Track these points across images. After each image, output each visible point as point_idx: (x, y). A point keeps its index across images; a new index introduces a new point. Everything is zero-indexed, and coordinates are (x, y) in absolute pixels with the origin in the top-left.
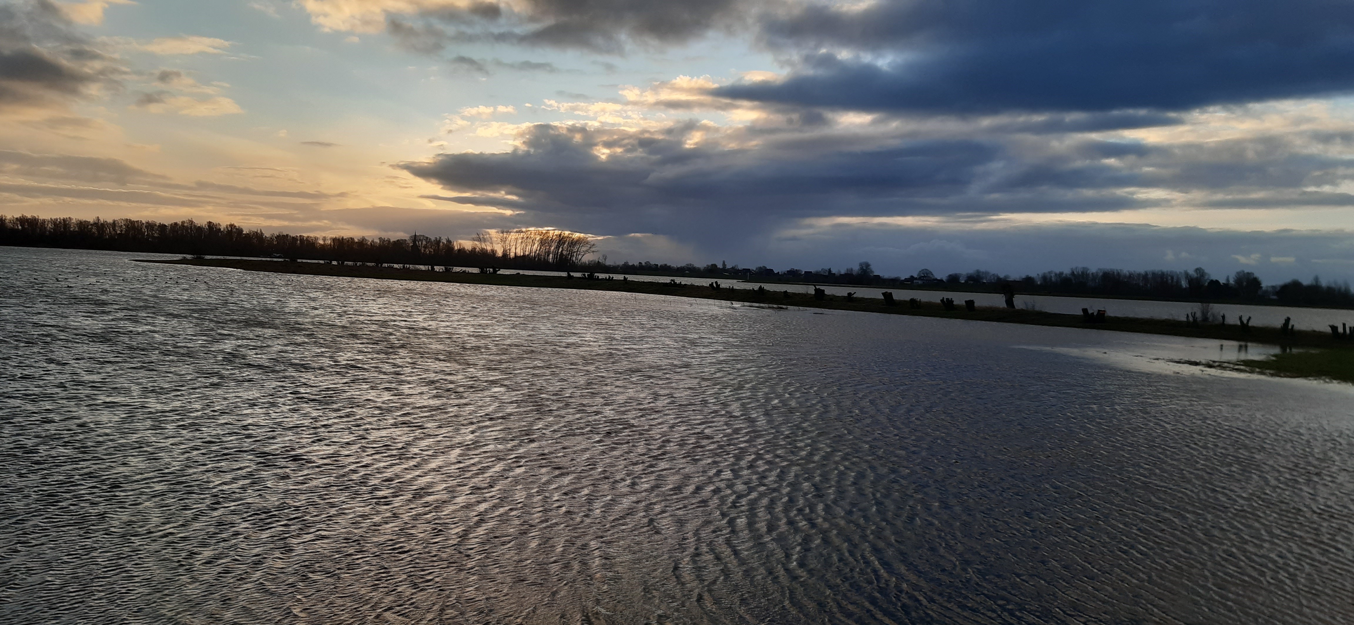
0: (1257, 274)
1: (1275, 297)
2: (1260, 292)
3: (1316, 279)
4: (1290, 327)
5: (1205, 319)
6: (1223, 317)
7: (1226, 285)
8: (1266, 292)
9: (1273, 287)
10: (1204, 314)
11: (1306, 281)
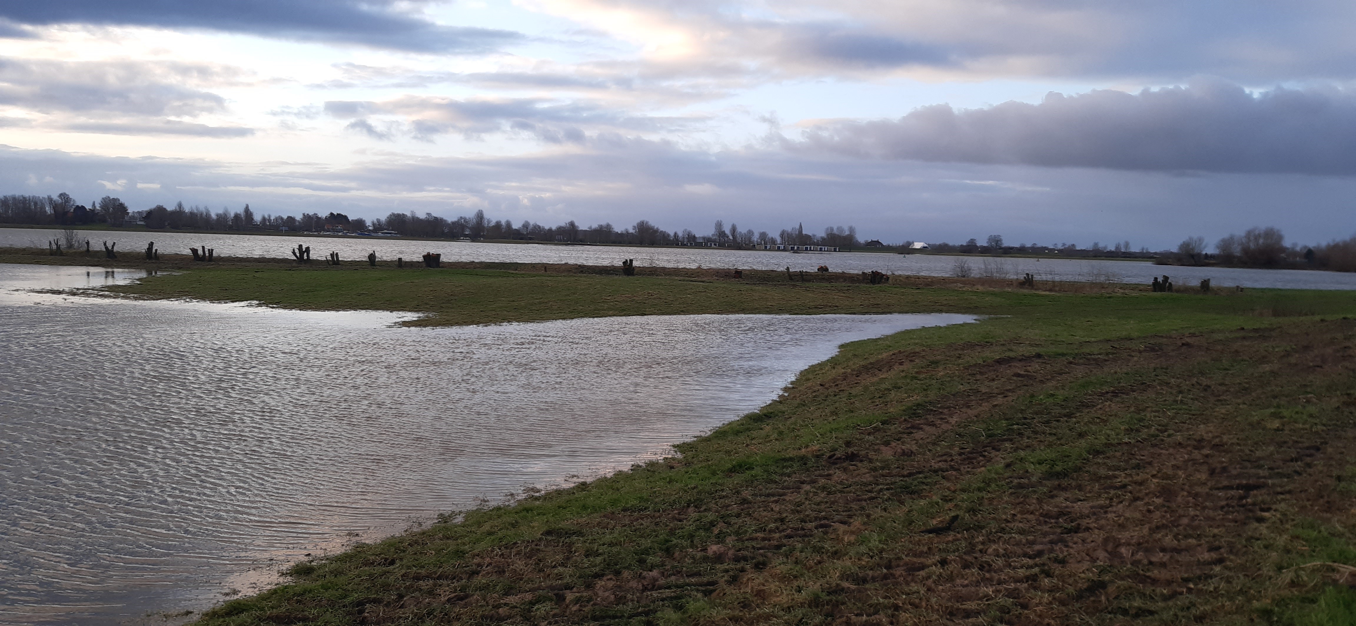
0: (122, 200)
1: (142, 223)
2: (126, 218)
3: (180, 205)
4: (154, 251)
5: (70, 246)
6: (88, 243)
7: (93, 211)
8: (133, 217)
9: (139, 212)
10: (69, 241)
11: (170, 207)
